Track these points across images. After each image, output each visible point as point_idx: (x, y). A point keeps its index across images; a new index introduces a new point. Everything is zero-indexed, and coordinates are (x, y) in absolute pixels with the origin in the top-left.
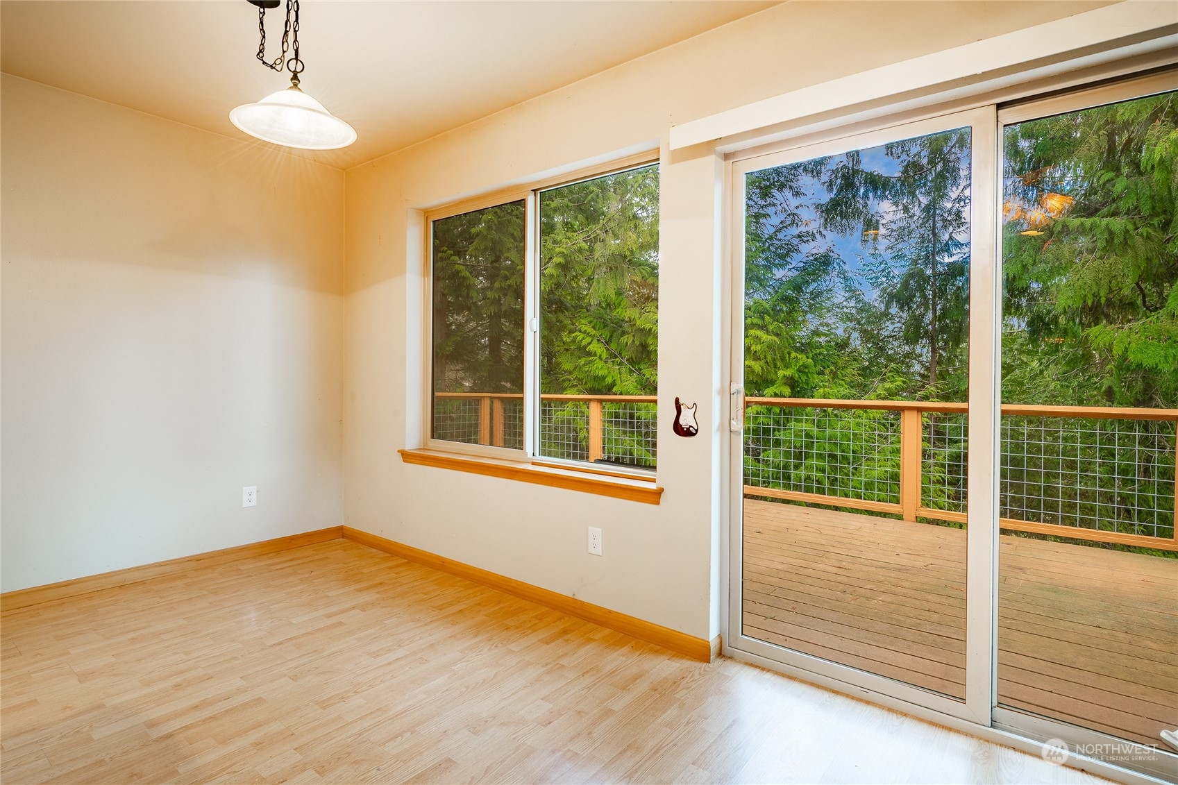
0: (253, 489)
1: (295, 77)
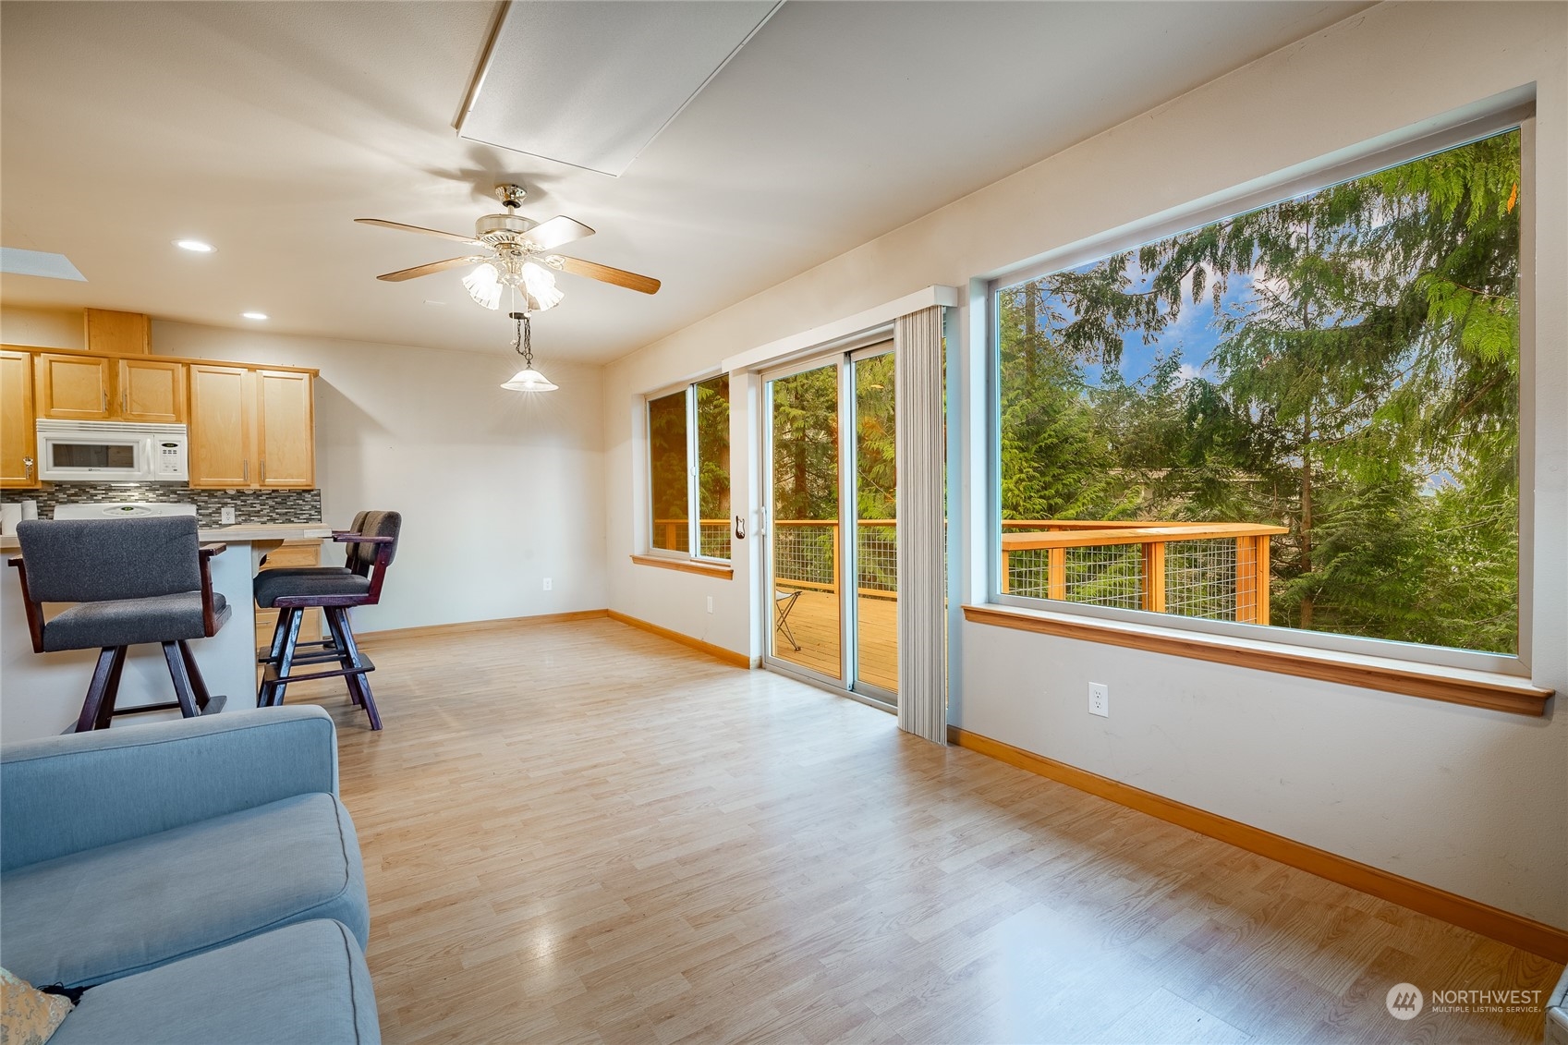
0: (550, 580)
1: (529, 362)
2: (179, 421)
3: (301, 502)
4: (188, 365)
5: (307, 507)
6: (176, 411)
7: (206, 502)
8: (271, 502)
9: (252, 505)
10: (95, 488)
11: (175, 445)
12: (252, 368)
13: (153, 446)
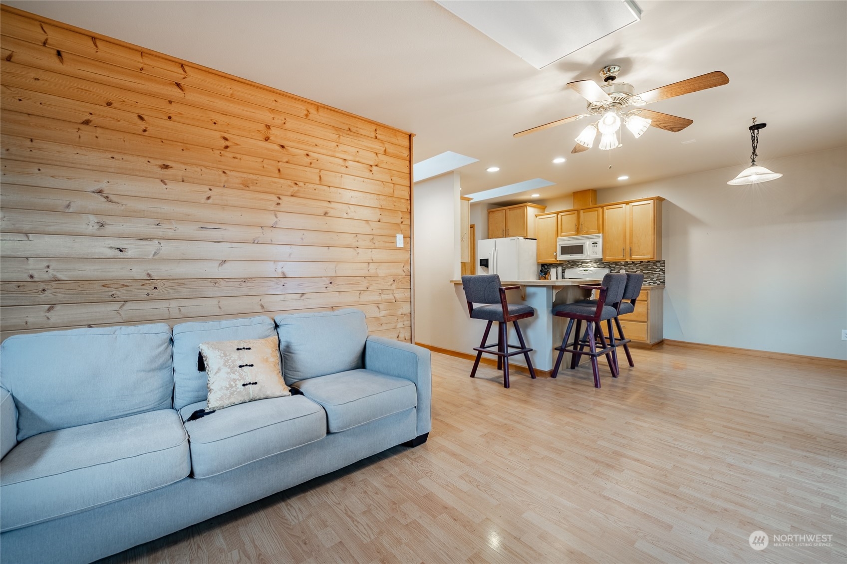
2: (599, 233)
3: (655, 267)
4: (602, 207)
5: (658, 270)
6: (598, 229)
7: (614, 267)
8: (641, 268)
9: (632, 269)
10: (578, 262)
11: (597, 243)
12: (627, 203)
13: (589, 245)
